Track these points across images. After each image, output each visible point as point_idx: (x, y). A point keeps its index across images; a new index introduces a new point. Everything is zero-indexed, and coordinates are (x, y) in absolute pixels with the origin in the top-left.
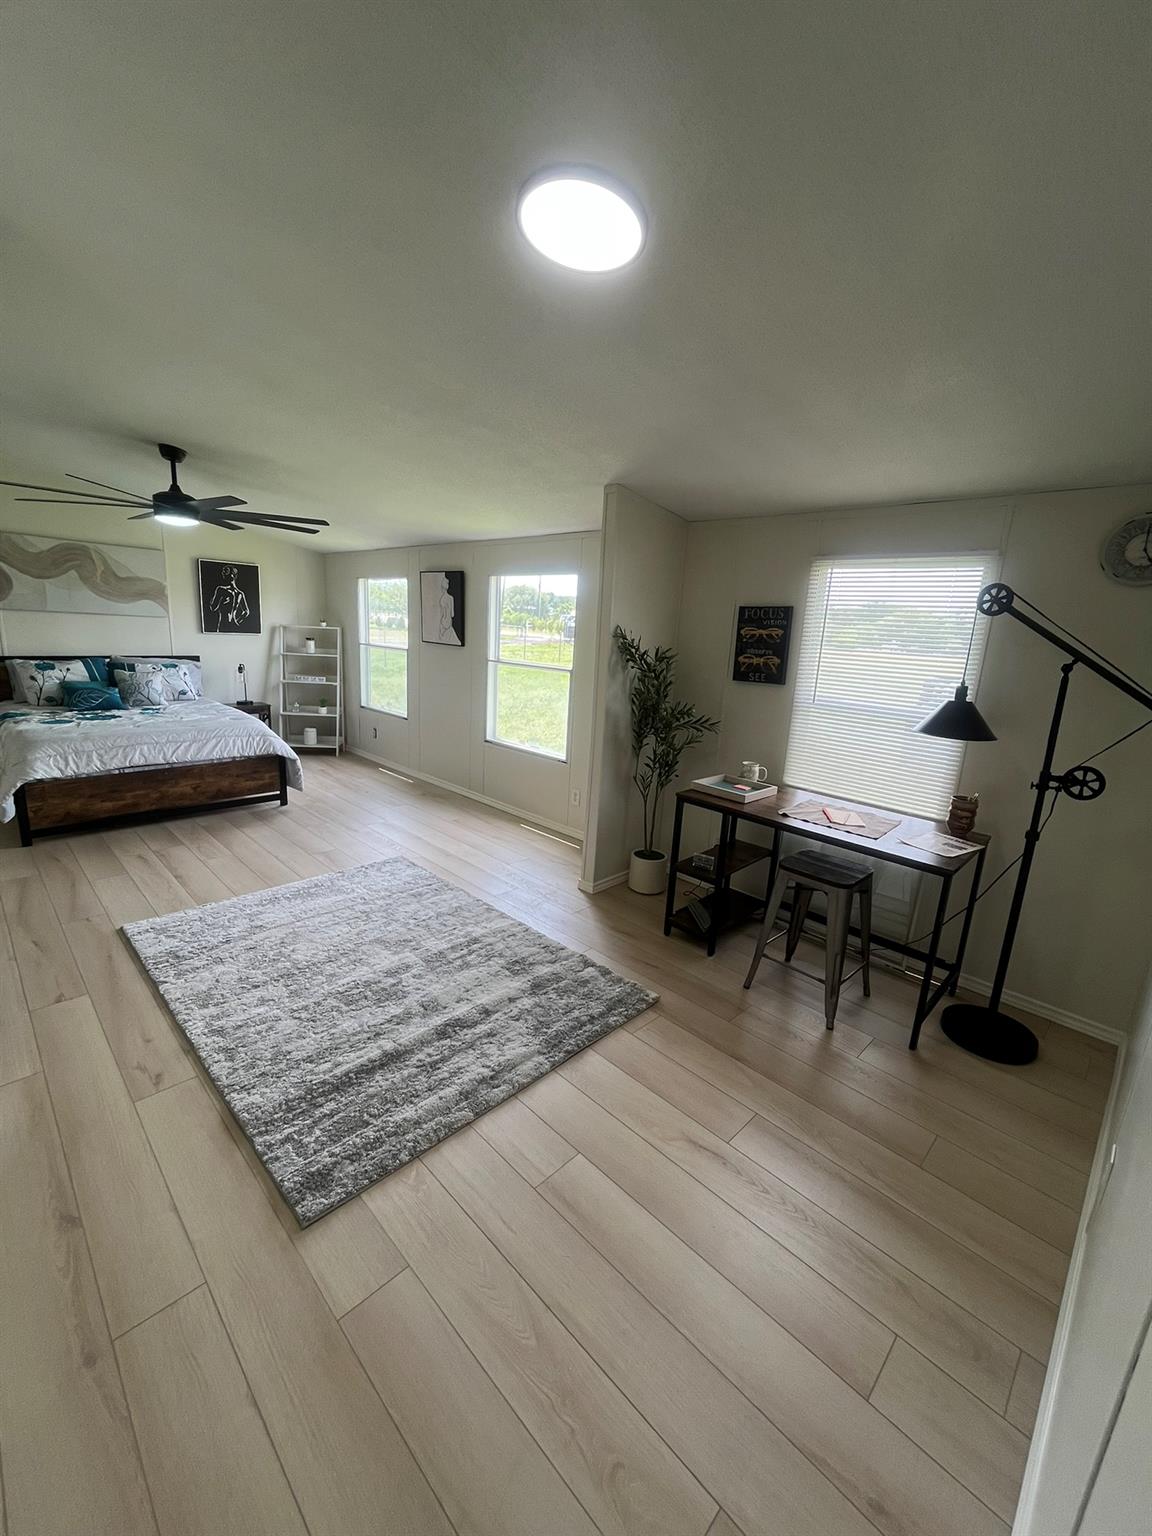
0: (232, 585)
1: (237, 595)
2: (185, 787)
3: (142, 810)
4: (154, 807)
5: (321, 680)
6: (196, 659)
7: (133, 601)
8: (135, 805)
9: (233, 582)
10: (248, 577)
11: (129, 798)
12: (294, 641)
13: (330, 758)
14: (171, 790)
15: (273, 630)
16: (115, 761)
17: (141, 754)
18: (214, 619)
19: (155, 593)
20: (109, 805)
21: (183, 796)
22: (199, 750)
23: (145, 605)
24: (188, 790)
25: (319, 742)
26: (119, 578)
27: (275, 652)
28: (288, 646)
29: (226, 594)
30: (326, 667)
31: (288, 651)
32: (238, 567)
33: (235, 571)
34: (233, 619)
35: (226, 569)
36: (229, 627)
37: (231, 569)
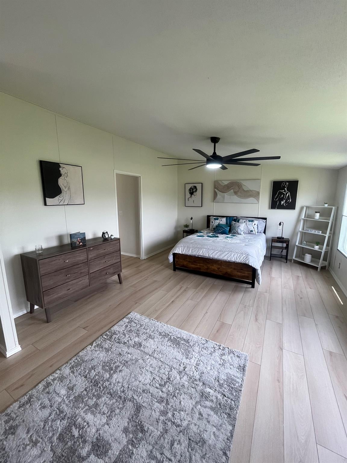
0: (285, 190)
1: (287, 194)
2: (215, 267)
3: (202, 271)
4: (205, 271)
5: (320, 233)
6: (265, 219)
7: (247, 198)
8: (200, 269)
9: (286, 189)
10: (293, 186)
11: (198, 266)
12: (311, 212)
13: (312, 271)
14: (211, 267)
15: (302, 208)
18: (275, 204)
19: (256, 195)
20: (193, 266)
21: (214, 270)
23: (252, 199)
24: (217, 269)
25: (312, 261)
26: (244, 191)
27: (301, 218)
28: (308, 215)
29: (282, 193)
30: (323, 226)
31: (307, 218)
32: (289, 182)
33: (287, 184)
34: (283, 203)
35: (283, 184)
36: (281, 207)
37: (286, 183)
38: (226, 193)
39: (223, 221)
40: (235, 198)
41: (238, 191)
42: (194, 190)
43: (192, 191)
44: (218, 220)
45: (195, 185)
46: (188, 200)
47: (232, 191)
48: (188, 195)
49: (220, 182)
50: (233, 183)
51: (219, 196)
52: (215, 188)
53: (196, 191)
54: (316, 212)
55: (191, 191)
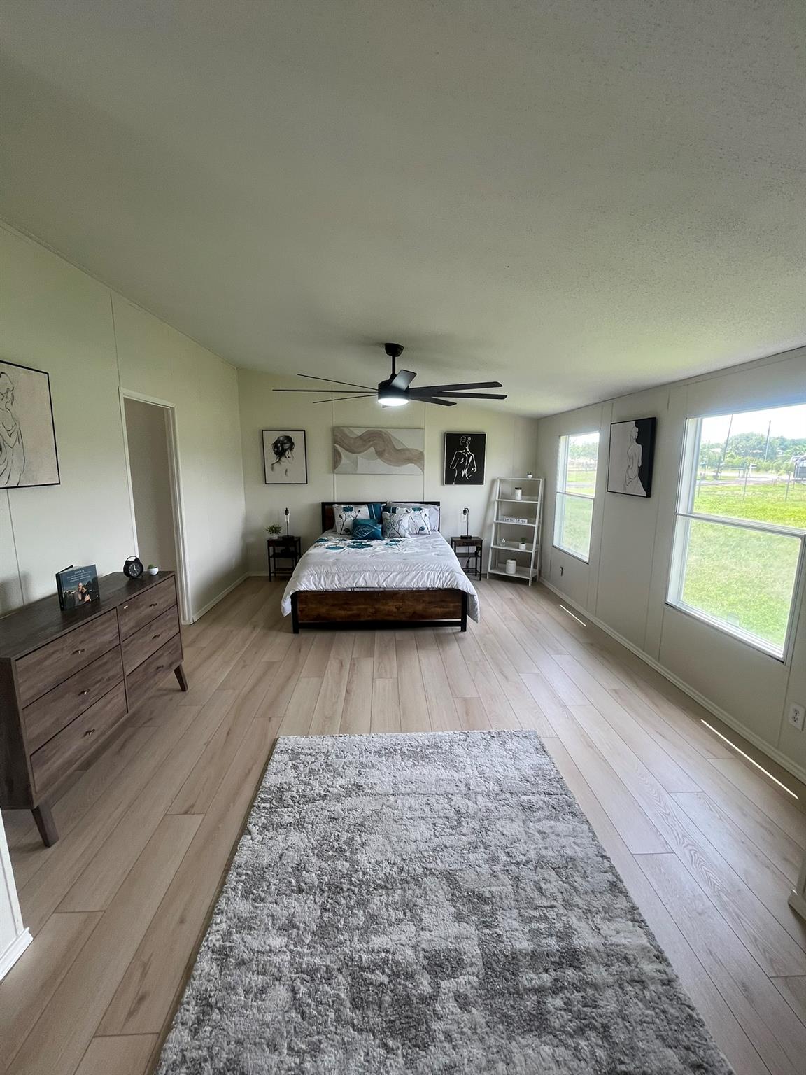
0: (466, 449)
1: (469, 456)
2: (391, 606)
3: (362, 619)
4: (369, 619)
5: (525, 522)
6: (438, 504)
7: (403, 464)
8: (358, 615)
9: (467, 448)
10: (478, 442)
11: (354, 610)
12: (507, 489)
14: (382, 607)
15: (493, 482)
16: (347, 582)
17: (364, 579)
18: (452, 476)
19: (417, 458)
20: (342, 613)
21: (389, 613)
22: (402, 579)
23: (411, 467)
24: (394, 609)
25: (517, 571)
27: (493, 499)
28: (502, 494)
29: (461, 456)
30: (529, 512)
31: (502, 498)
32: (470, 435)
33: (469, 439)
34: (465, 474)
35: (463, 438)
36: (461, 481)
37: (467, 437)
38: (360, 454)
39: (364, 513)
40: (380, 464)
41: (384, 451)
42: (287, 446)
43: (283, 447)
44: (353, 511)
45: (288, 434)
46: (272, 469)
47: (372, 449)
48: (271, 456)
49: (346, 430)
50: (372, 433)
51: (344, 460)
52: (335, 441)
53: (291, 448)
54: (517, 488)
55: (278, 448)
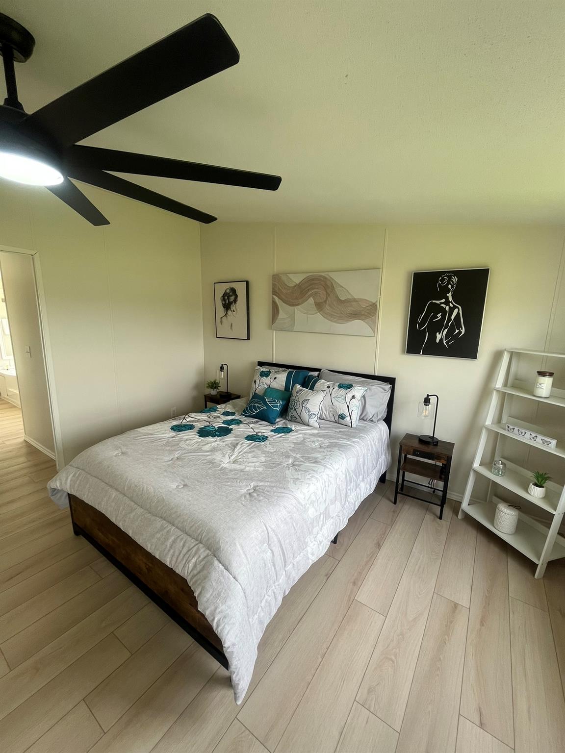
1: (452, 310)
6: (391, 381)
7: (348, 321)
9: (450, 295)
13: (514, 577)
18: (418, 341)
19: (369, 313)
23: (357, 324)
26: (341, 300)
29: (439, 309)
33: (455, 279)
34: (441, 340)
35: (443, 279)
36: (435, 350)
37: (450, 278)
38: (299, 307)
39: (281, 380)
40: (319, 319)
41: (325, 302)
42: (232, 299)
43: (228, 301)
44: (269, 377)
45: (233, 285)
46: (221, 322)
47: (311, 301)
49: (284, 278)
50: (313, 280)
51: (282, 315)
52: (274, 292)
53: (235, 301)
54: (542, 374)
55: (225, 302)
